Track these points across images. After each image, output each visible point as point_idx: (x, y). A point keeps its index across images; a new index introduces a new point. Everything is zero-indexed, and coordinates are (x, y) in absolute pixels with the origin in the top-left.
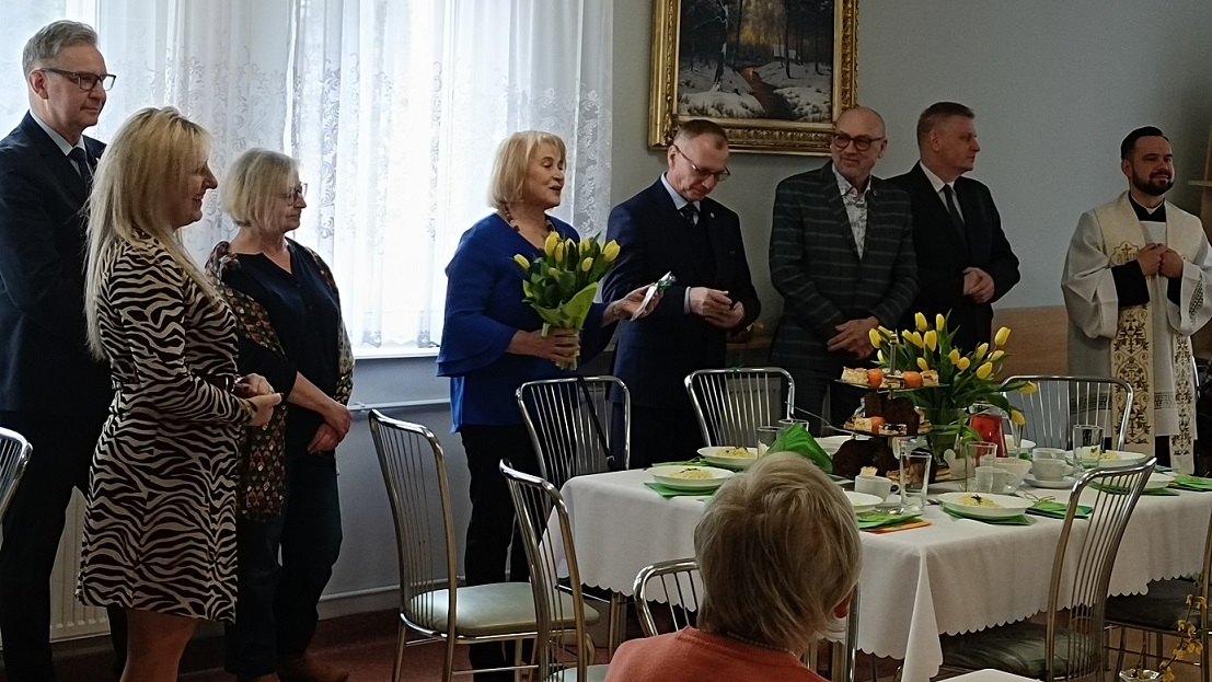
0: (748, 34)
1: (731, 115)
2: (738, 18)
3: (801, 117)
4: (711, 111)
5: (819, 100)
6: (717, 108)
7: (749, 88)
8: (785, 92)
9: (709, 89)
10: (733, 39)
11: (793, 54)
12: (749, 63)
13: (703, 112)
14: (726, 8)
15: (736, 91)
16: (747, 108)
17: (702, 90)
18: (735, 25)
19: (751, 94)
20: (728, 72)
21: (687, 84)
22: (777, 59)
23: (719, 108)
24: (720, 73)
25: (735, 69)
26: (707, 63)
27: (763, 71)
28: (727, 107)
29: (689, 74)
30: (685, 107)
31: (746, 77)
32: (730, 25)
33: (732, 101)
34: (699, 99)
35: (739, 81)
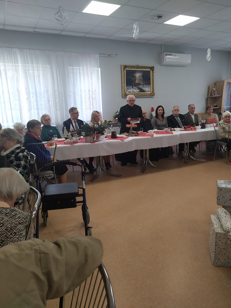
0: (137, 82)
1: (135, 92)
2: (135, 80)
3: (146, 92)
5: (149, 90)
8: (143, 89)
9: (131, 89)
10: (135, 82)
11: (144, 84)
12: (137, 85)
13: (130, 92)
14: (133, 79)
16: (137, 91)
19: (138, 89)
20: (134, 87)
22: (142, 84)
23: (133, 91)
24: (133, 87)
26: (130, 86)
27: (139, 86)
28: (134, 91)
29: (128, 88)
31: (137, 87)
33: (135, 91)
34: (129, 91)
35: (136, 88)
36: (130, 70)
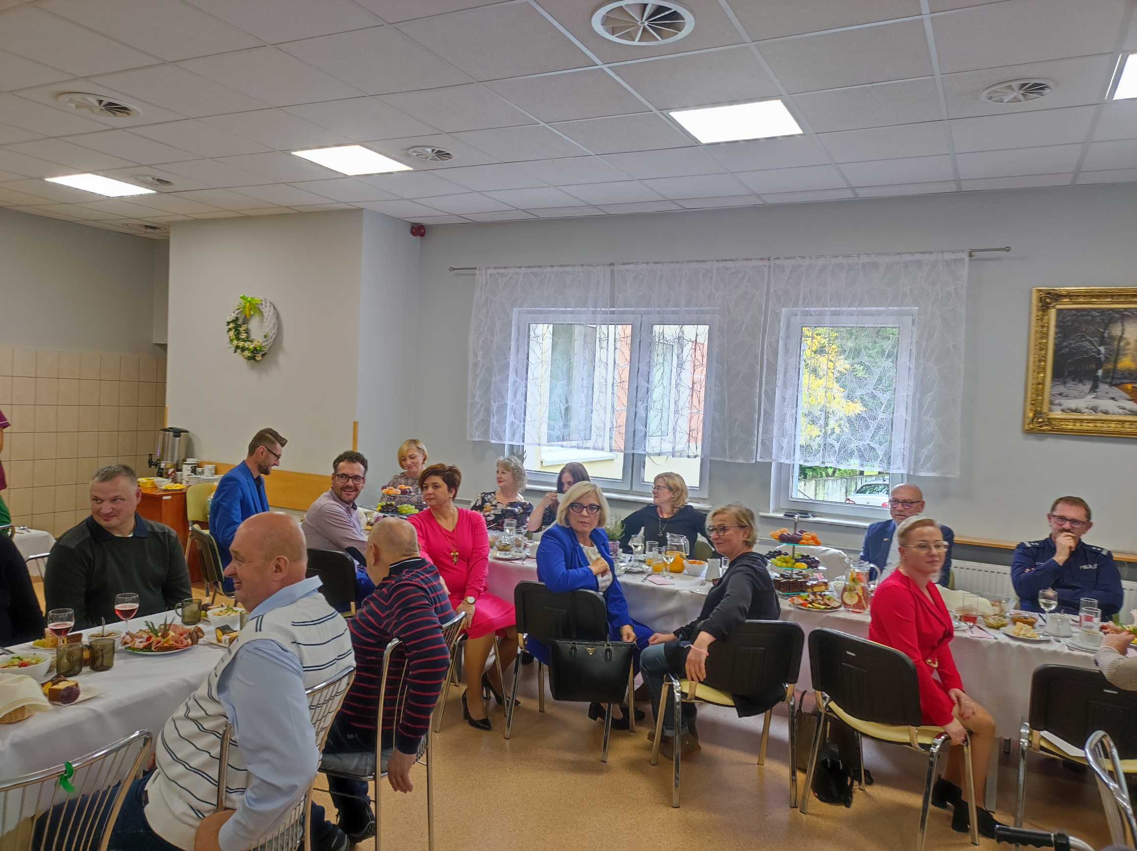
0: (1126, 363)
1: (1106, 413)
2: (1117, 354)
4: (1084, 410)
6: (1092, 409)
7: (1128, 397)
9: (1082, 397)
10: (1110, 366)
12: (1126, 381)
13: (1076, 411)
14: (1102, 349)
15: (1113, 399)
16: (1124, 409)
17: (1075, 398)
18: (1113, 358)
19: (1130, 400)
20: (1103, 387)
21: (1061, 394)
23: (1094, 409)
24: (1094, 389)
25: (1111, 385)
26: (1081, 381)
28: (1103, 408)
29: (1061, 389)
30: (1060, 408)
31: (1126, 391)
32: (1106, 358)
33: (1105, 404)
34: (1072, 404)
35: (1116, 391)
36: (1084, 310)
